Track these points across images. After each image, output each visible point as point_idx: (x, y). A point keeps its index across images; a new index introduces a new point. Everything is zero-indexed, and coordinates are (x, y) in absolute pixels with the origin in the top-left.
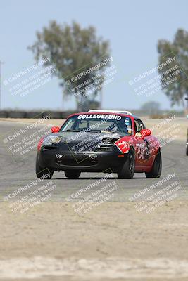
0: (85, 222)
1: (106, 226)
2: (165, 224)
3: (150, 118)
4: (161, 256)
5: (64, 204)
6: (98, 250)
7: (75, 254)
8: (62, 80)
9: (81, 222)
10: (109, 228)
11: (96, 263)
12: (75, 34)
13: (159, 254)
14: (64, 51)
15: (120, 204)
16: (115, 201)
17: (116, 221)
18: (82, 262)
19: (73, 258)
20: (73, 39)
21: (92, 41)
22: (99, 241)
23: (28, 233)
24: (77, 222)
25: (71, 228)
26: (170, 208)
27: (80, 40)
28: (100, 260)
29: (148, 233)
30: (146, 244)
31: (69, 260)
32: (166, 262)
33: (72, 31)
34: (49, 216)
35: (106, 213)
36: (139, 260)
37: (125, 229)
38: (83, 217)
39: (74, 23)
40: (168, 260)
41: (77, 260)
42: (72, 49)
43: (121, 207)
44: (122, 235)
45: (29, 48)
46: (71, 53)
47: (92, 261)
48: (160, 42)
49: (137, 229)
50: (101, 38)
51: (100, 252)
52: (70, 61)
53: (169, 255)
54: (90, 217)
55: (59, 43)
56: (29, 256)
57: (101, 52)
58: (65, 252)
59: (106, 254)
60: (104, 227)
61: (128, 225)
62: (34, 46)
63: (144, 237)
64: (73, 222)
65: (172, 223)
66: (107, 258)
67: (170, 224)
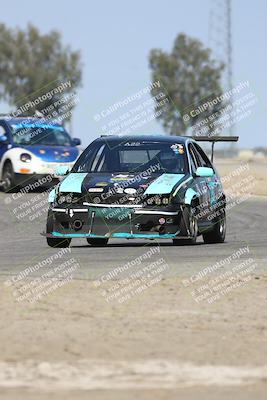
0: (47, 310)
1: (78, 315)
2: (161, 312)
4: (156, 358)
6: (66, 350)
7: (34, 355)
9: (42, 309)
10: (83, 318)
11: (63, 368)
12: (32, 42)
13: (153, 354)
14: (16, 67)
17: (92, 308)
18: (45, 367)
19: (30, 362)
20: (30, 49)
21: (57, 51)
22: (67, 335)
24: (36, 309)
25: (28, 319)
26: (168, 288)
27: (39, 50)
28: (70, 363)
29: (138, 325)
30: (134, 340)
31: (24, 364)
32: (163, 366)
33: (27, 38)
35: (77, 297)
36: (124, 363)
37: (106, 319)
38: (45, 302)
39: (29, 26)
41: (36, 365)
42: (27, 62)
44: (101, 328)
46: (26, 69)
47: (57, 366)
48: (153, 52)
49: (121, 319)
50: (69, 47)
51: (69, 352)
52: (25, 80)
53: (168, 355)
54: (55, 303)
55: (9, 55)
57: (69, 67)
59: (78, 355)
60: (76, 316)
61: (107, 314)
63: (131, 331)
64: (31, 310)
65: (170, 309)
66: (80, 361)
67: (168, 312)
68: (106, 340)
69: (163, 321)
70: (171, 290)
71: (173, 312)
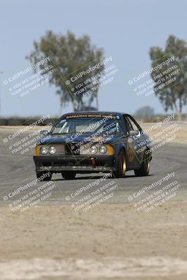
0: (82, 224)
1: (103, 227)
2: (158, 224)
3: (144, 122)
4: (156, 255)
5: (61, 207)
6: (94, 251)
7: (73, 255)
8: (59, 88)
9: (78, 224)
10: (106, 229)
11: (92, 263)
12: (70, 43)
13: (153, 253)
14: (60, 60)
15: (116, 205)
16: (110, 203)
17: (112, 222)
18: (80, 262)
19: (71, 259)
20: (69, 49)
21: (87, 49)
22: (96, 241)
23: (27, 236)
24: (74, 224)
25: (69, 230)
26: (163, 208)
27: (76, 49)
28: (97, 260)
29: (143, 233)
30: (141, 243)
31: (67, 260)
32: (160, 260)
33: (67, 41)
34: (47, 219)
35: (102, 215)
36: (134, 259)
37: (121, 229)
38: (80, 219)
39: (68, 33)
40: (162, 258)
41: (74, 261)
42: (67, 58)
43: (116, 208)
44: (118, 235)
45: (26, 58)
46: (67, 61)
47: (89, 262)
48: (152, 49)
49: (132, 229)
50: (95, 47)
51: (97, 252)
52: (67, 69)
53: (163, 253)
54: (87, 219)
55: (55, 52)
56: (29, 258)
58: (62, 254)
59: (103, 254)
60: (101, 228)
61: (123, 226)
62: (31, 56)
63: (138, 237)
64: (71, 224)
65: (165, 223)
66: (105, 258)
67: (163, 224)
68: (121, 244)
69: (160, 230)
70: (165, 209)
71: (167, 224)
